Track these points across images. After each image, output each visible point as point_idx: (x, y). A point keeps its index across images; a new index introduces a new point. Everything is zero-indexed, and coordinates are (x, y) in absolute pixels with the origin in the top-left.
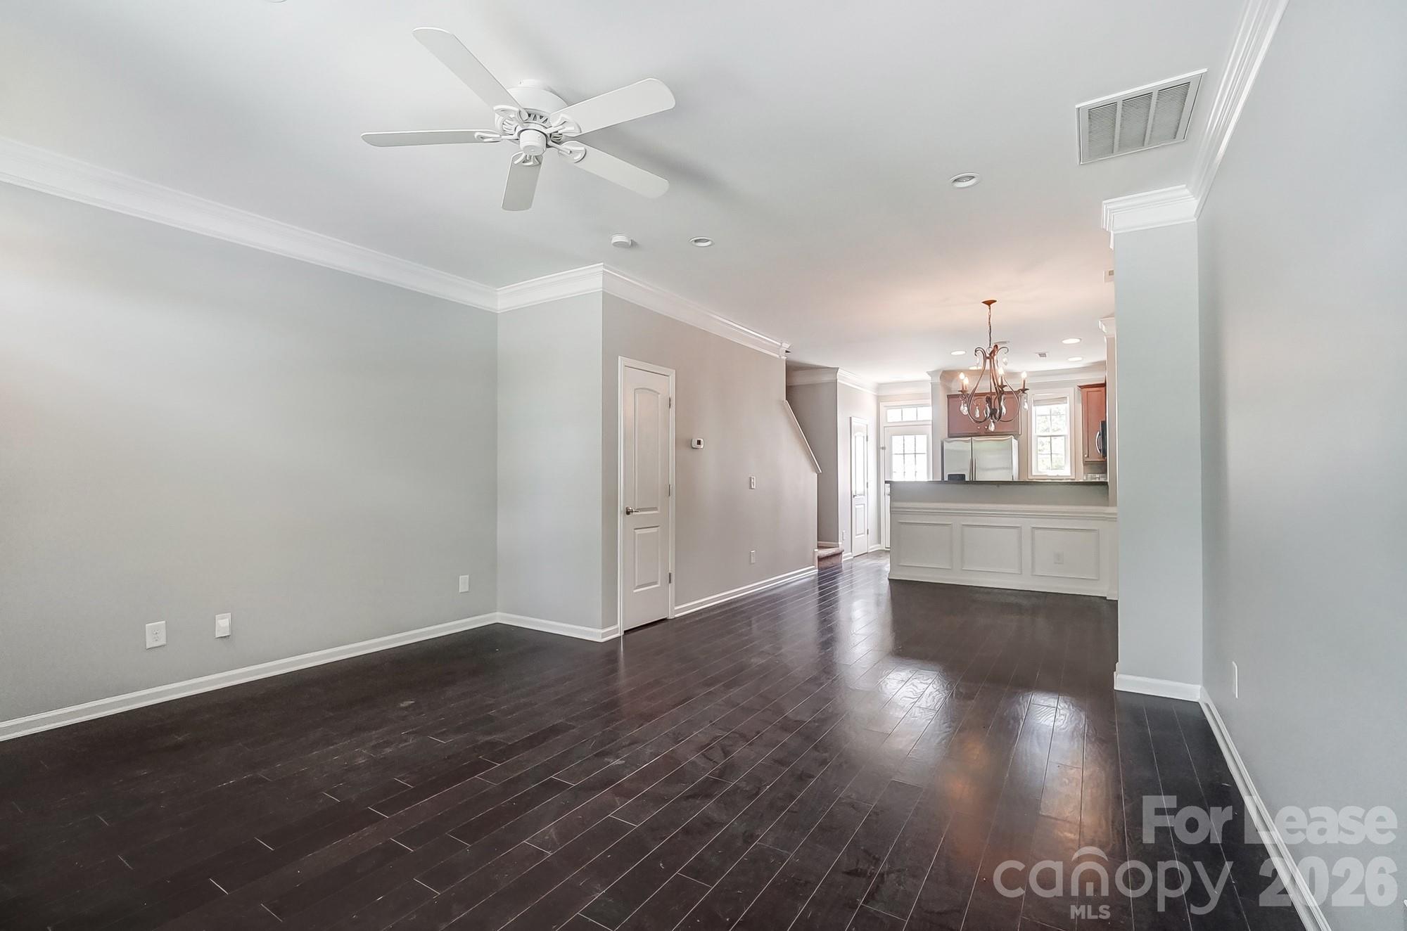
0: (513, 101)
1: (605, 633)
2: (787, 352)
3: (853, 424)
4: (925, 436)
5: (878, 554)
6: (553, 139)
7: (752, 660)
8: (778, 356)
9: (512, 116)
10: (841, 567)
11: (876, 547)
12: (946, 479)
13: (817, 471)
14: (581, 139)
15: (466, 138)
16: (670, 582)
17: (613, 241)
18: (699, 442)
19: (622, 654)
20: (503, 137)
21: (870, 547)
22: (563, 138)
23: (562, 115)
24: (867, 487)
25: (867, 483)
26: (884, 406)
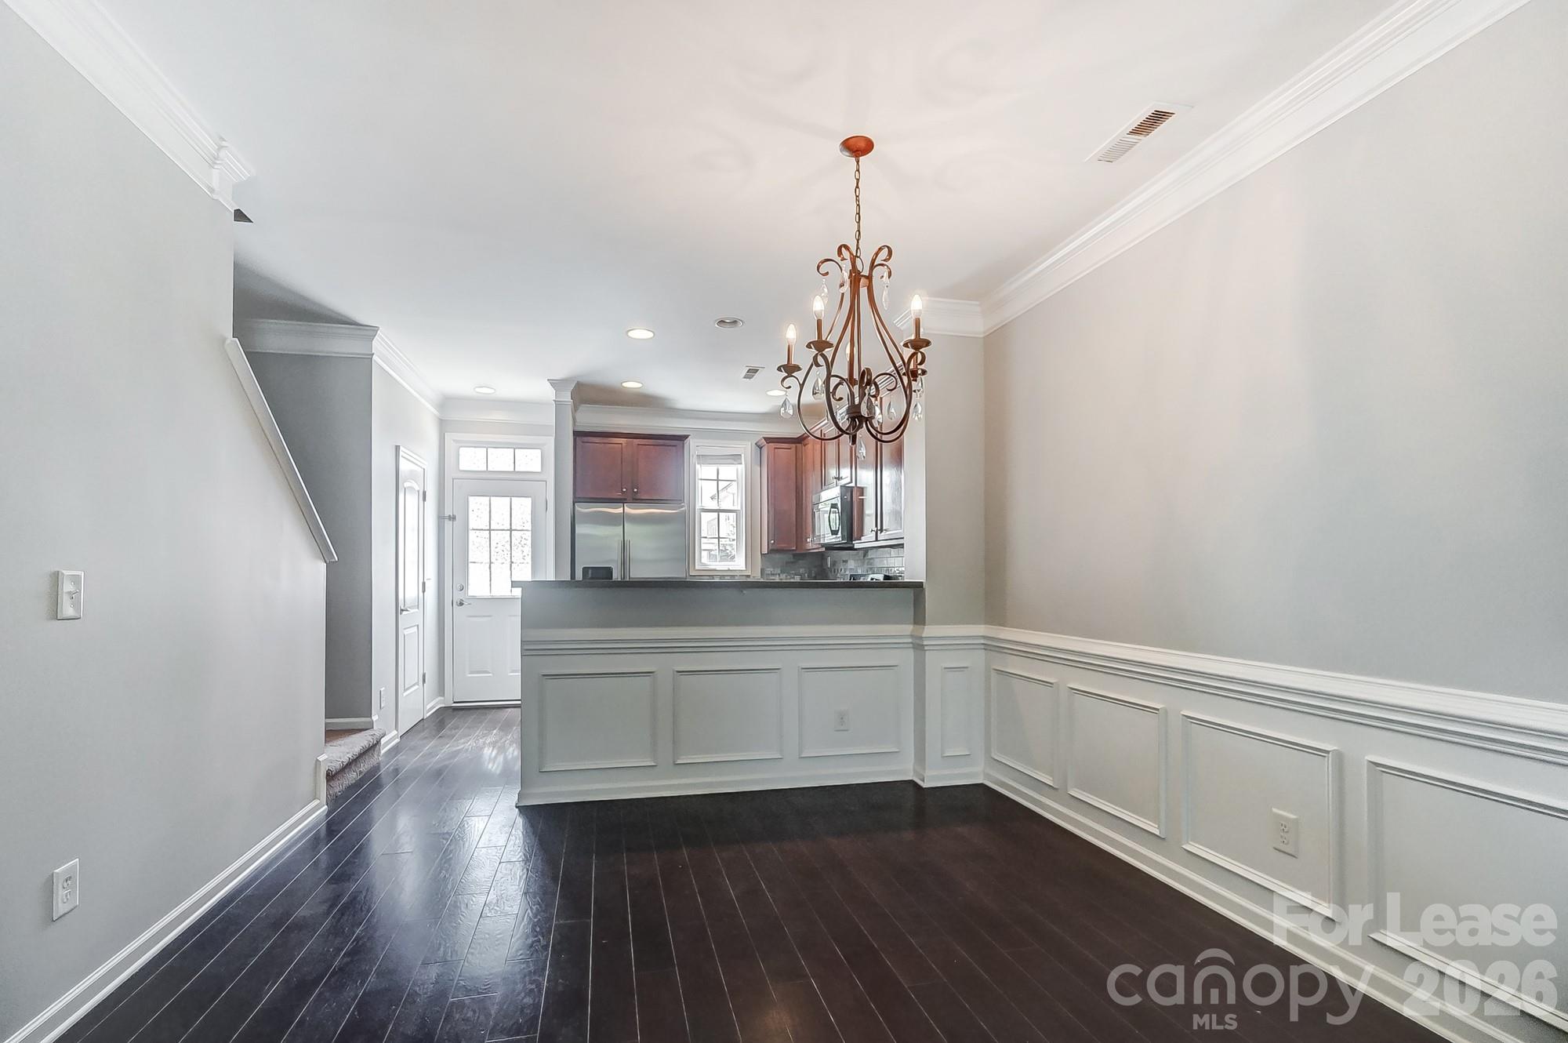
3: (402, 461)
11: (437, 703)
12: (579, 576)
13: (324, 554)
21: (428, 707)
24: (424, 591)
25: (424, 584)
26: (454, 440)
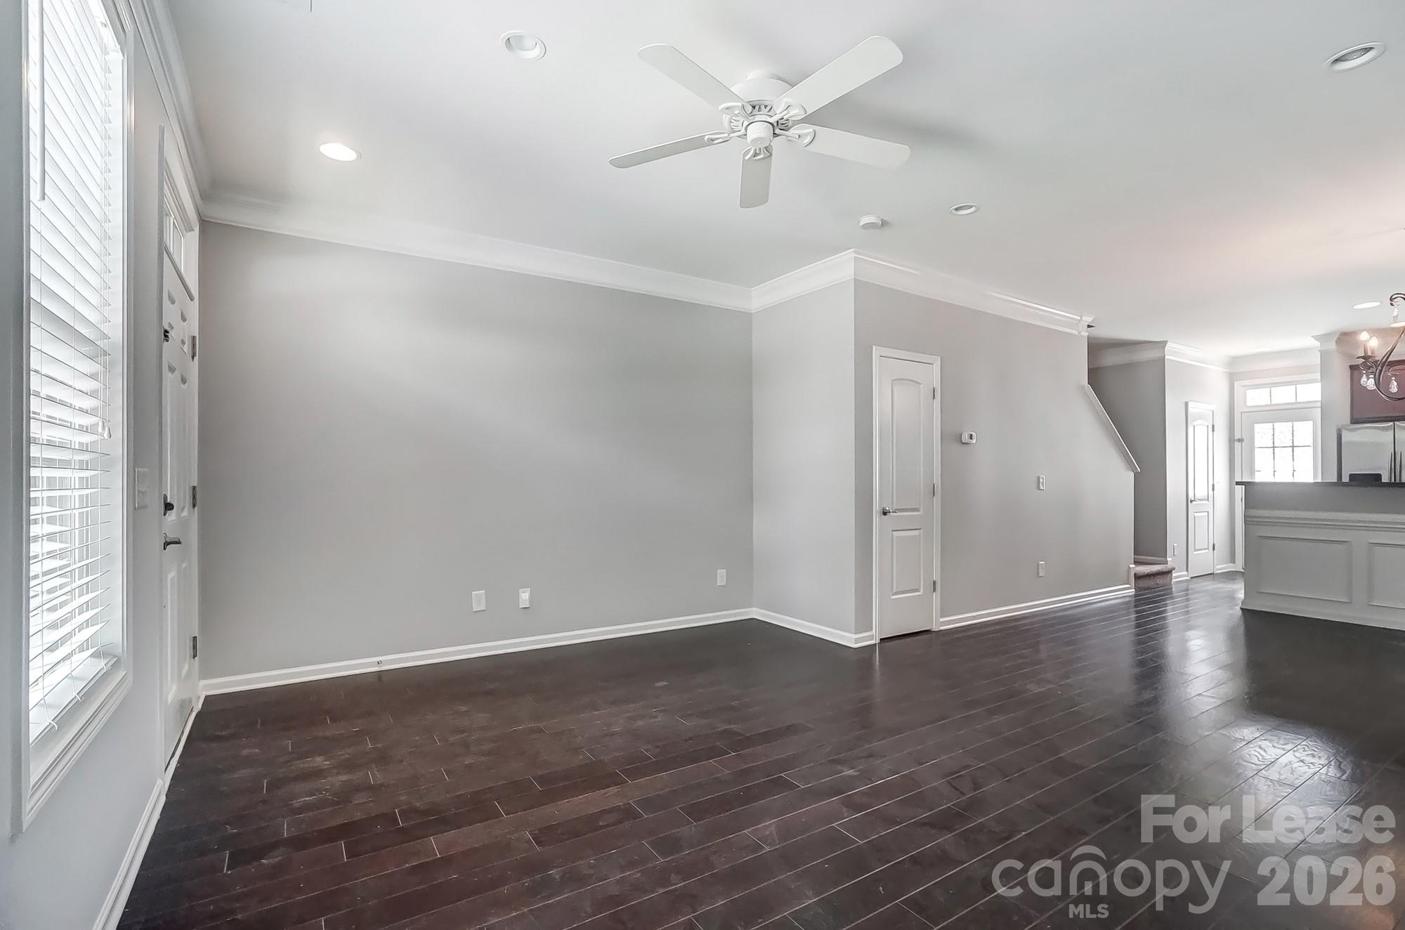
0: (736, 97)
1: (858, 638)
2: (1089, 326)
3: (1190, 410)
4: (1311, 422)
5: (1230, 576)
6: (780, 127)
7: (1027, 687)
8: (1077, 333)
9: (736, 112)
10: (1171, 588)
11: (1225, 569)
12: (1345, 479)
13: (1133, 469)
14: (809, 119)
15: (696, 144)
16: (934, 590)
17: (862, 224)
18: (971, 437)
19: (878, 663)
20: (731, 135)
21: (1218, 567)
22: (790, 124)
23: (786, 100)
24: (1213, 490)
25: (1213, 485)
26: (1242, 386)
